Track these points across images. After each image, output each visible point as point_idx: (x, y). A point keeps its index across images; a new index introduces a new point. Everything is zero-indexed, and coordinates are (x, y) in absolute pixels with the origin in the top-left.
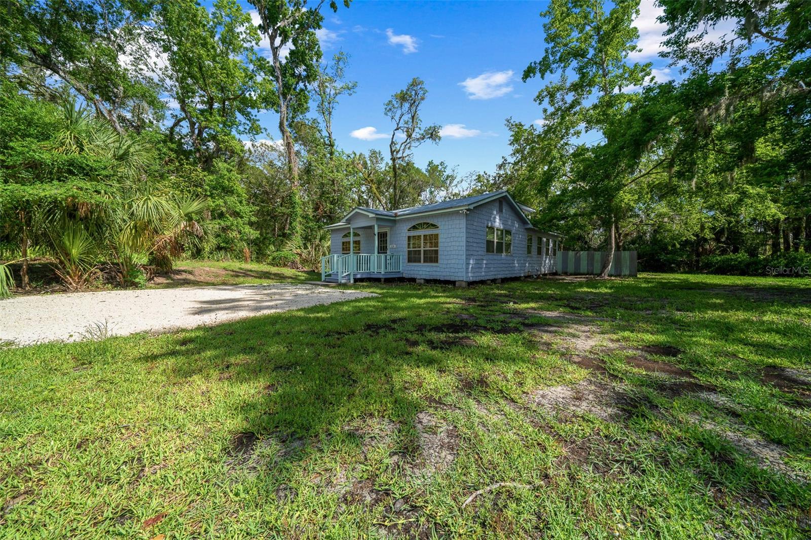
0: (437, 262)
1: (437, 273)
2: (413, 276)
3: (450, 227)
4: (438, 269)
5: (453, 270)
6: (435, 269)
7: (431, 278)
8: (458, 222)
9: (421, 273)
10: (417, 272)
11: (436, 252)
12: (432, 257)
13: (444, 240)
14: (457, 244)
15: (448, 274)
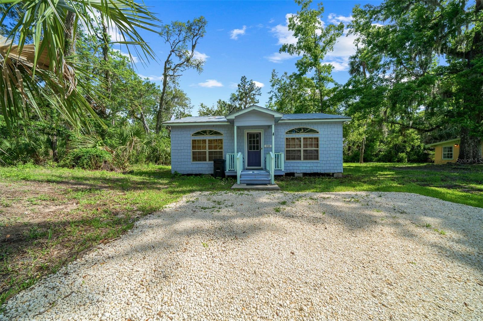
0: (317, 159)
1: (318, 168)
2: (292, 171)
3: (329, 133)
4: (319, 165)
5: (332, 165)
6: (316, 165)
7: (312, 172)
8: (336, 129)
9: (301, 168)
10: (297, 168)
11: (317, 151)
12: (313, 155)
13: (323, 143)
14: (336, 146)
15: (328, 168)
